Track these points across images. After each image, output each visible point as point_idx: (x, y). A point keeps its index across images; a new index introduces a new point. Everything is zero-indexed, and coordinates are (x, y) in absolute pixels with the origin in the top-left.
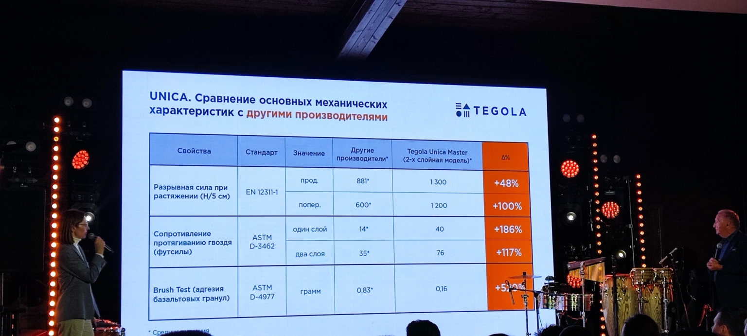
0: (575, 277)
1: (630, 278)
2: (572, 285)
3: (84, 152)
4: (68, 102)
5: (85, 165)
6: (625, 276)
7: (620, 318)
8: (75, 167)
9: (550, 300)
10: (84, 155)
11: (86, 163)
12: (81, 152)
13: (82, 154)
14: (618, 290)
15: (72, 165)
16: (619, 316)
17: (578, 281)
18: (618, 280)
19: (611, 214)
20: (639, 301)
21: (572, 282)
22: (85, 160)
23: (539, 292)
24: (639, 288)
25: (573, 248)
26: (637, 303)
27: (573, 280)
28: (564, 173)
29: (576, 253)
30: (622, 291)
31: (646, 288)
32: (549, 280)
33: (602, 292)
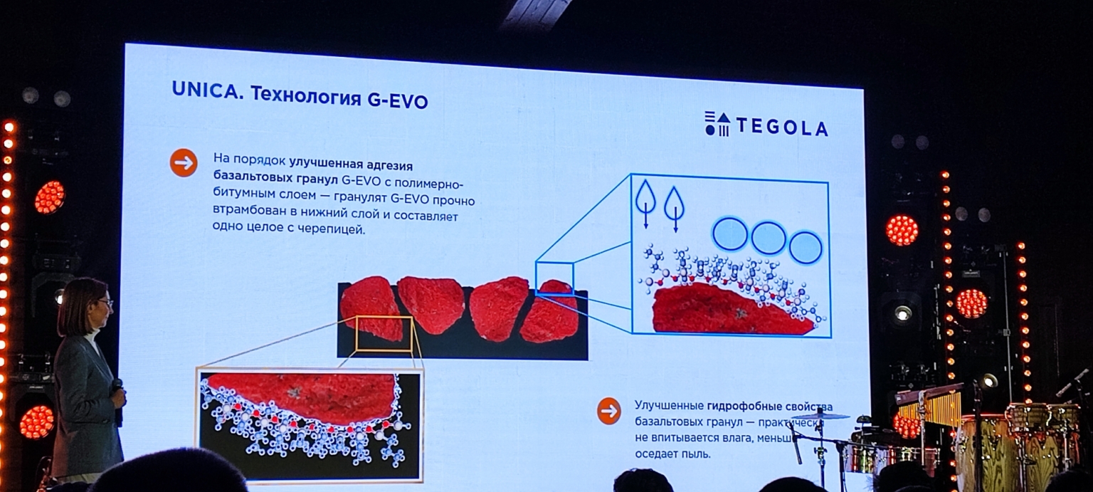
0: (909, 417)
1: (1006, 421)
2: (903, 433)
3: (55, 183)
4: (29, 97)
5: (57, 206)
6: (997, 417)
7: (986, 490)
8: (40, 210)
9: (864, 457)
10: (56, 189)
11: (58, 203)
12: (50, 184)
13: (53, 187)
14: (983, 441)
15: (34, 206)
16: (984, 486)
17: (913, 427)
18: (984, 424)
19: (972, 312)
20: (1019, 462)
21: (903, 428)
22: (58, 198)
23: (846, 443)
24: (1020, 438)
25: (905, 368)
26: (1017, 465)
27: (904, 425)
28: (892, 237)
29: (910, 378)
30: (991, 444)
31: (1032, 439)
32: (863, 423)
33: (957, 445)
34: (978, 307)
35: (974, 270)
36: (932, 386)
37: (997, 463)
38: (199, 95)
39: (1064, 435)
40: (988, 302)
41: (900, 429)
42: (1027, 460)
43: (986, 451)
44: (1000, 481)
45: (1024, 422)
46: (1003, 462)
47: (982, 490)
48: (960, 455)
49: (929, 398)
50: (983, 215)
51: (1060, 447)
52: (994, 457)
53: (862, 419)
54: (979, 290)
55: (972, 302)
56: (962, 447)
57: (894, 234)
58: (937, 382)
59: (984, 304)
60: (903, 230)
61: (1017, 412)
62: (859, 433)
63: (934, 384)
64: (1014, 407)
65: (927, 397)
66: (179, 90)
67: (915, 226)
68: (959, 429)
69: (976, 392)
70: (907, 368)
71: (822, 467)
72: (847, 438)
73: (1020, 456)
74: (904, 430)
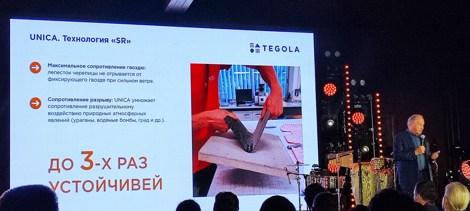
0: (333, 164)
1: (371, 165)
6: (367, 164)
14: (362, 173)
16: (363, 191)
17: (335, 168)
18: (362, 167)
19: (358, 122)
28: (326, 92)
30: (365, 174)
31: (382, 172)
34: (361, 120)
35: (359, 104)
38: (41, 40)
40: (365, 117)
42: (380, 180)
43: (363, 177)
44: (369, 189)
45: (378, 166)
47: (362, 193)
48: (353, 179)
49: (340, 157)
50: (362, 82)
51: (393, 175)
52: (366, 179)
54: (361, 112)
55: (358, 118)
56: (354, 176)
57: (326, 91)
58: (344, 150)
59: (363, 118)
60: (330, 90)
61: (376, 161)
62: (314, 171)
66: (33, 38)
67: (335, 88)
69: (359, 154)
70: (333, 144)
71: (299, 185)
74: (332, 169)
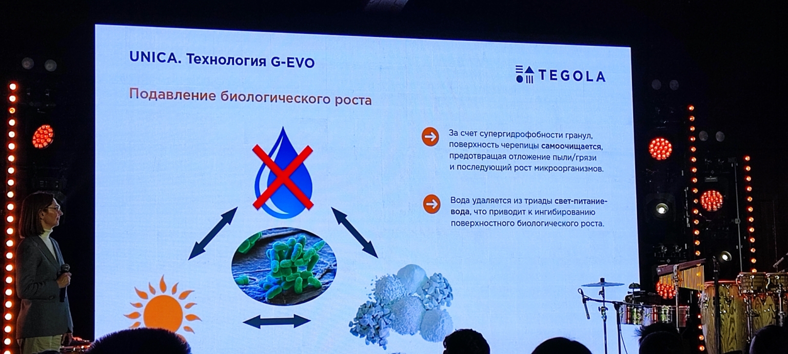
0: (667, 284)
1: (737, 286)
2: (663, 295)
3: (47, 126)
4: (27, 64)
5: (49, 143)
6: (730, 283)
7: (723, 336)
8: (36, 146)
9: (635, 313)
10: (47, 130)
11: (49, 140)
12: (43, 127)
13: (45, 129)
14: (720, 300)
15: (32, 143)
16: (722, 333)
17: (670, 291)
18: (721, 288)
19: (712, 207)
20: (747, 315)
21: (663, 291)
22: (49, 137)
23: (621, 303)
24: (747, 298)
25: (664, 248)
26: (745, 317)
27: (664, 289)
28: (653, 154)
29: (668, 255)
30: (726, 302)
31: (756, 298)
32: (634, 288)
33: (701, 303)
34: (717, 203)
35: (713, 176)
36: (683, 261)
37: (731, 316)
38: (149, 61)
39: (779, 295)
40: (724, 199)
41: (661, 292)
42: (753, 313)
43: (723, 308)
44: (733, 329)
45: (750, 286)
46: (735, 315)
47: (720, 336)
48: (704, 311)
49: (681, 270)
50: (719, 137)
51: (777, 303)
52: (728, 311)
53: (633, 286)
54: (717, 191)
55: (712, 199)
56: (706, 305)
57: (654, 152)
58: (687, 259)
59: (721, 201)
60: (661, 149)
61: (745, 279)
62: (631, 296)
63: (685, 259)
64: (742, 275)
65: (680, 269)
66: (134, 57)
67: (670, 145)
68: (703, 292)
69: (715, 265)
70: (666, 248)
71: (605, 321)
72: (622, 300)
73: (748, 311)
74: (664, 293)
